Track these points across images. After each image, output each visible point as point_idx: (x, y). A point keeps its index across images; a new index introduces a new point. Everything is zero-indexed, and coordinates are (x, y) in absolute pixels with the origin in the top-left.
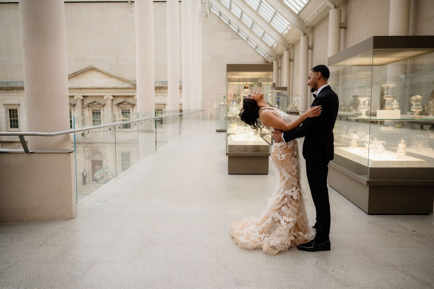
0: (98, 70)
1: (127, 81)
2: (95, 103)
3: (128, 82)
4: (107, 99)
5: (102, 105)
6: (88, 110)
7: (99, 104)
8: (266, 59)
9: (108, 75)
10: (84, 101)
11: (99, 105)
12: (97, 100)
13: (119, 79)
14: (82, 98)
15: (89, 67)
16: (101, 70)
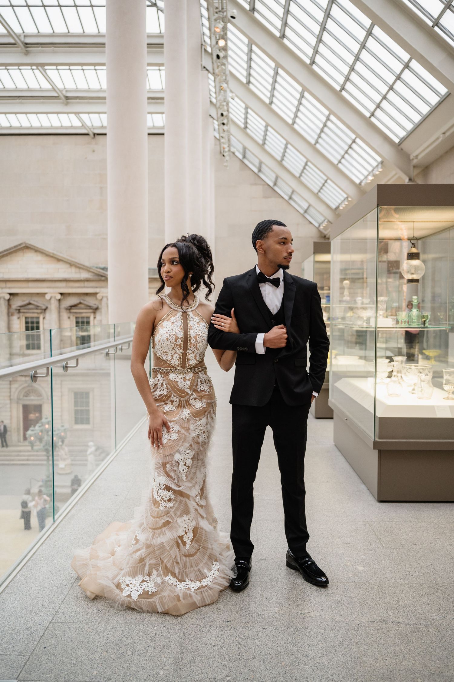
0: (36, 249)
1: (84, 268)
2: (31, 306)
3: (87, 269)
4: (50, 299)
5: (42, 309)
6: (18, 318)
7: (37, 307)
8: (323, 231)
9: (52, 257)
10: (12, 303)
11: (37, 309)
12: (34, 301)
13: (71, 264)
14: (8, 297)
15: (20, 245)
16: (40, 249)
